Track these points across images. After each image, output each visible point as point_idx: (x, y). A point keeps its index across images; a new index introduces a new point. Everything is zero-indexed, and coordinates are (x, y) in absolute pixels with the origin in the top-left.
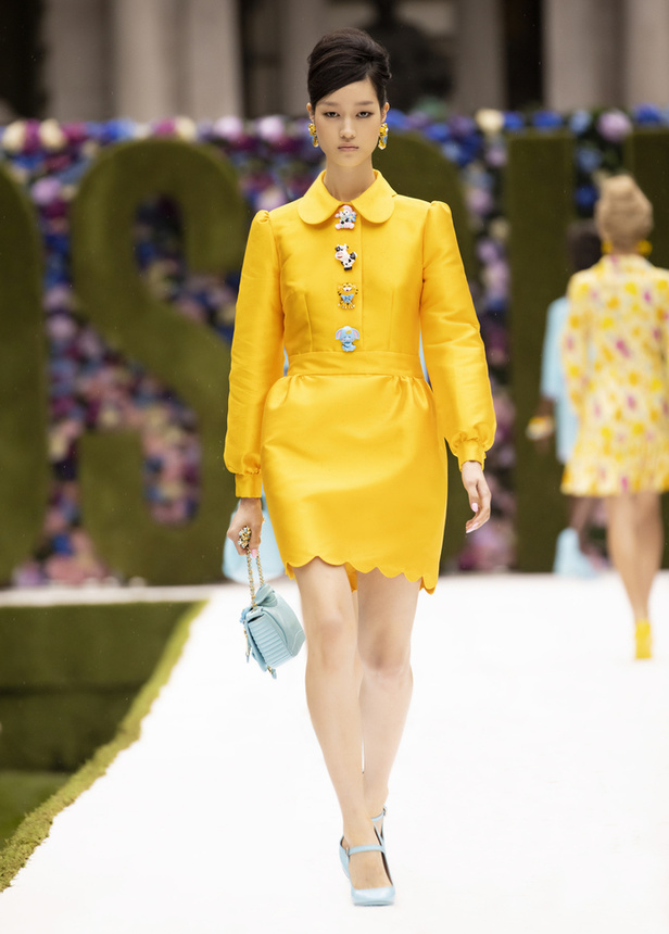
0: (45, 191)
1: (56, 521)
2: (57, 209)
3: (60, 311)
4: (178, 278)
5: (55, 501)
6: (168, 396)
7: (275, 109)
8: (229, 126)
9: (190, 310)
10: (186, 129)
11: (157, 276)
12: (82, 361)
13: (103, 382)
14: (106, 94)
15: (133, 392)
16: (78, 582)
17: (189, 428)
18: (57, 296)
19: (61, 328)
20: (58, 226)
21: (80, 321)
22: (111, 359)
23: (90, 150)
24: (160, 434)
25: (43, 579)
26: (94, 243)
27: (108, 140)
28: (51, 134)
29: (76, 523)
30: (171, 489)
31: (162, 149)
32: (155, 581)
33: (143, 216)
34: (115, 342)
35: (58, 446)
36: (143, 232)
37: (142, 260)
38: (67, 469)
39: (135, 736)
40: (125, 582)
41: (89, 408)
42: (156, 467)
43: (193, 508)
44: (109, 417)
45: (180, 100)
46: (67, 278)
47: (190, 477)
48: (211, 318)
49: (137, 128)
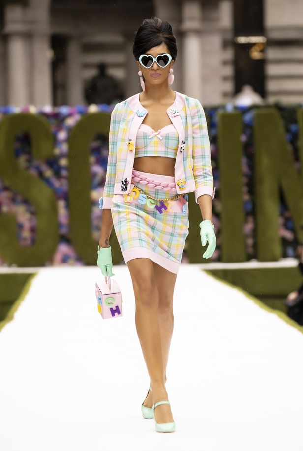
4: (29, 161)
6: (26, 202)
7: (65, 103)
8: (48, 109)
9: (33, 172)
10: (33, 110)
11: (22, 160)
13: (3, 197)
14: (6, 98)
15: (13, 200)
17: (33, 213)
22: (6, 189)
24: (22, 215)
27: (6, 113)
30: (26, 234)
31: (25, 117)
32: (21, 265)
33: (18, 139)
34: (7, 183)
36: (17, 145)
37: (17, 154)
39: (12, 318)
40: (10, 265)
42: (21, 227)
43: (33, 241)
44: (5, 209)
45: (31, 99)
47: (33, 230)
48: (41, 174)
49: (16, 109)
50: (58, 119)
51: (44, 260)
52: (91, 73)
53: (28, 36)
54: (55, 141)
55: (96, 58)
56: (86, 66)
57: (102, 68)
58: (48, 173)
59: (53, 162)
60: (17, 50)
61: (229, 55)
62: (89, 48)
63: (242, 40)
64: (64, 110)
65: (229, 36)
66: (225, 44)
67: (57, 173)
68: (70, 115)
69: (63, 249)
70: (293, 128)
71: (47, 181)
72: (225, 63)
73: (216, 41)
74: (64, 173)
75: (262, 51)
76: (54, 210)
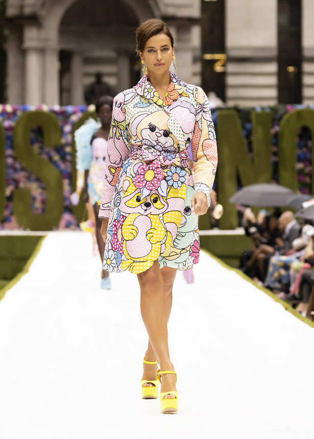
0: (7, 124)
1: (6, 213)
2: (10, 129)
3: (10, 156)
4: (41, 148)
5: (7, 207)
6: (38, 180)
7: (69, 103)
8: (57, 108)
9: (45, 157)
10: (45, 108)
11: (36, 147)
12: (15, 170)
13: (21, 175)
14: (23, 97)
15: (28, 179)
16: (12, 229)
17: (44, 189)
18: (9, 152)
19: (10, 161)
20: (10, 133)
21: (15, 159)
22: (23, 169)
23: (19, 113)
24: (35, 190)
25: (3, 228)
26: (20, 138)
27: (24, 110)
28: (9, 108)
29: (12, 213)
30: (38, 205)
31: (39, 114)
32: (33, 229)
33: (33, 131)
34: (24, 165)
35: (8, 192)
36: (33, 135)
37: (32, 143)
38: (10, 199)
39: (27, 271)
40: (25, 229)
41: (16, 182)
42: (34, 199)
43: (44, 210)
44: (22, 185)
45: (43, 100)
46: (12, 147)
47: (43, 202)
48: (50, 159)
49: (32, 107)
50: (65, 116)
51: (51, 225)
52: (91, 80)
53: (42, 51)
54: (62, 133)
55: (93, 69)
56: (86, 75)
57: (99, 76)
58: (56, 158)
59: (60, 149)
60: (33, 61)
61: (198, 68)
62: (88, 61)
63: (208, 57)
64: (70, 109)
65: (198, 53)
66: (195, 60)
67: (63, 158)
68: (74, 113)
69: (67, 217)
70: (248, 126)
71: (55, 163)
72: (194, 74)
73: (188, 57)
74: (69, 158)
75: (224, 65)
76: (60, 186)
